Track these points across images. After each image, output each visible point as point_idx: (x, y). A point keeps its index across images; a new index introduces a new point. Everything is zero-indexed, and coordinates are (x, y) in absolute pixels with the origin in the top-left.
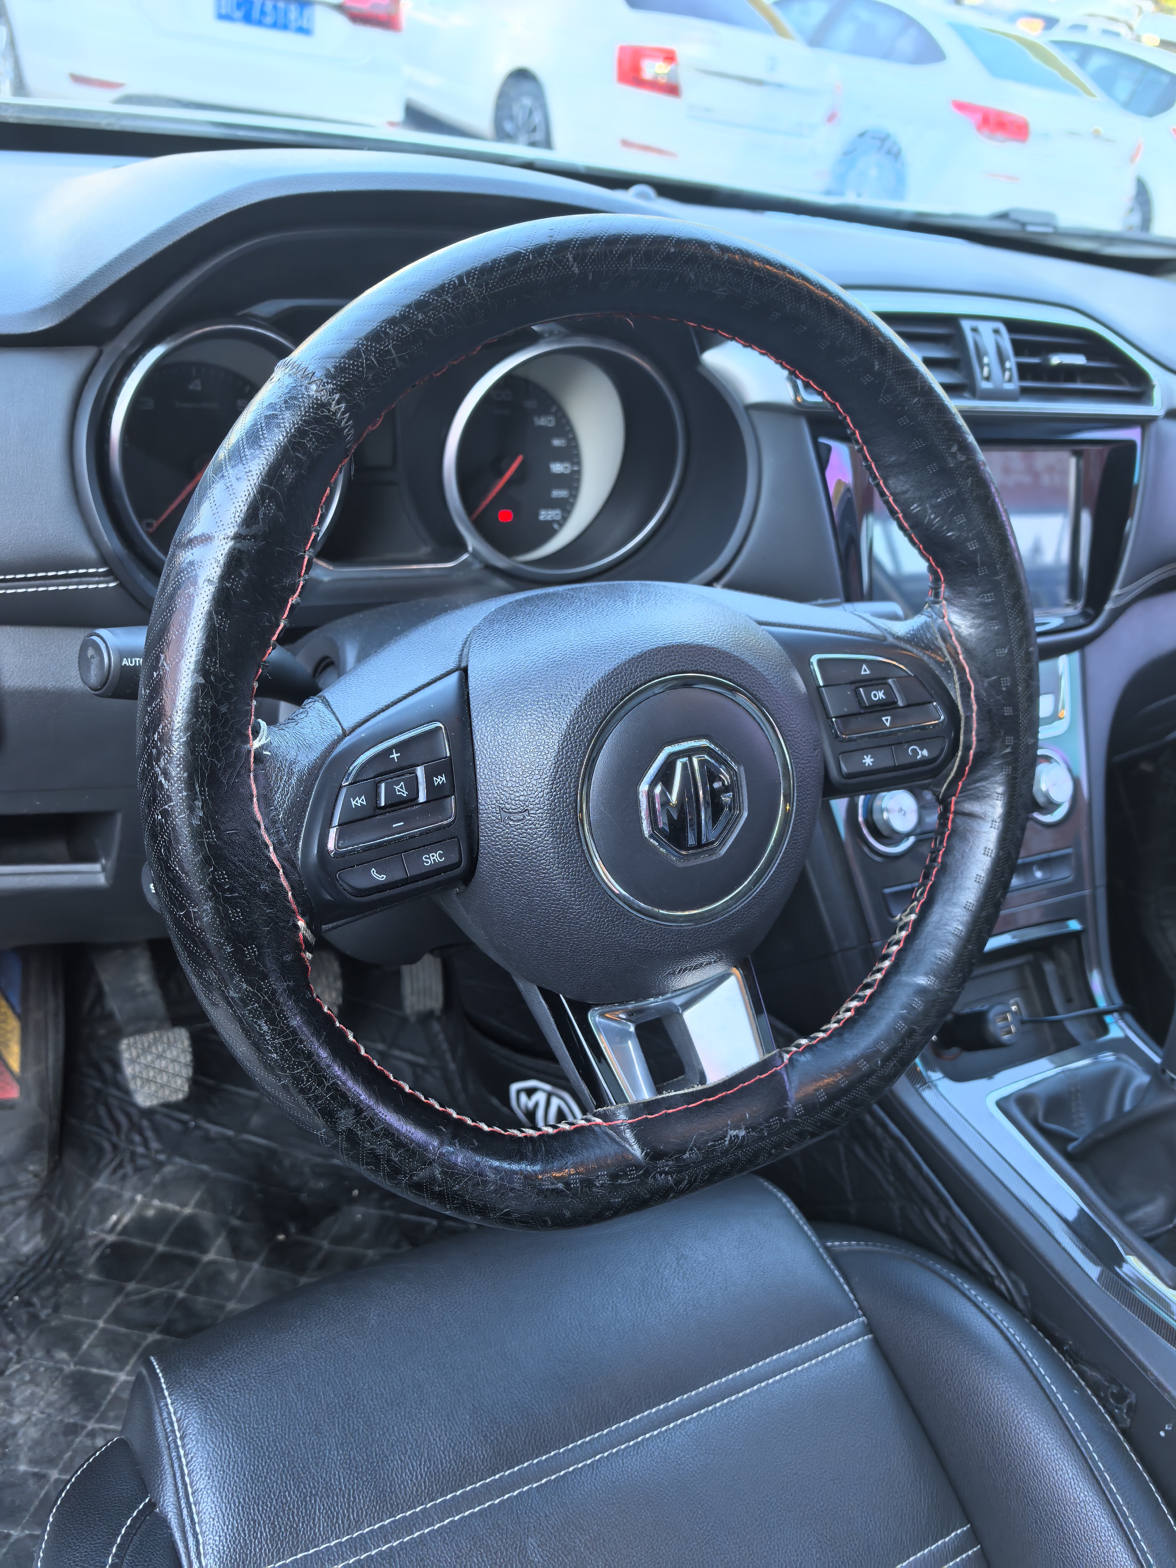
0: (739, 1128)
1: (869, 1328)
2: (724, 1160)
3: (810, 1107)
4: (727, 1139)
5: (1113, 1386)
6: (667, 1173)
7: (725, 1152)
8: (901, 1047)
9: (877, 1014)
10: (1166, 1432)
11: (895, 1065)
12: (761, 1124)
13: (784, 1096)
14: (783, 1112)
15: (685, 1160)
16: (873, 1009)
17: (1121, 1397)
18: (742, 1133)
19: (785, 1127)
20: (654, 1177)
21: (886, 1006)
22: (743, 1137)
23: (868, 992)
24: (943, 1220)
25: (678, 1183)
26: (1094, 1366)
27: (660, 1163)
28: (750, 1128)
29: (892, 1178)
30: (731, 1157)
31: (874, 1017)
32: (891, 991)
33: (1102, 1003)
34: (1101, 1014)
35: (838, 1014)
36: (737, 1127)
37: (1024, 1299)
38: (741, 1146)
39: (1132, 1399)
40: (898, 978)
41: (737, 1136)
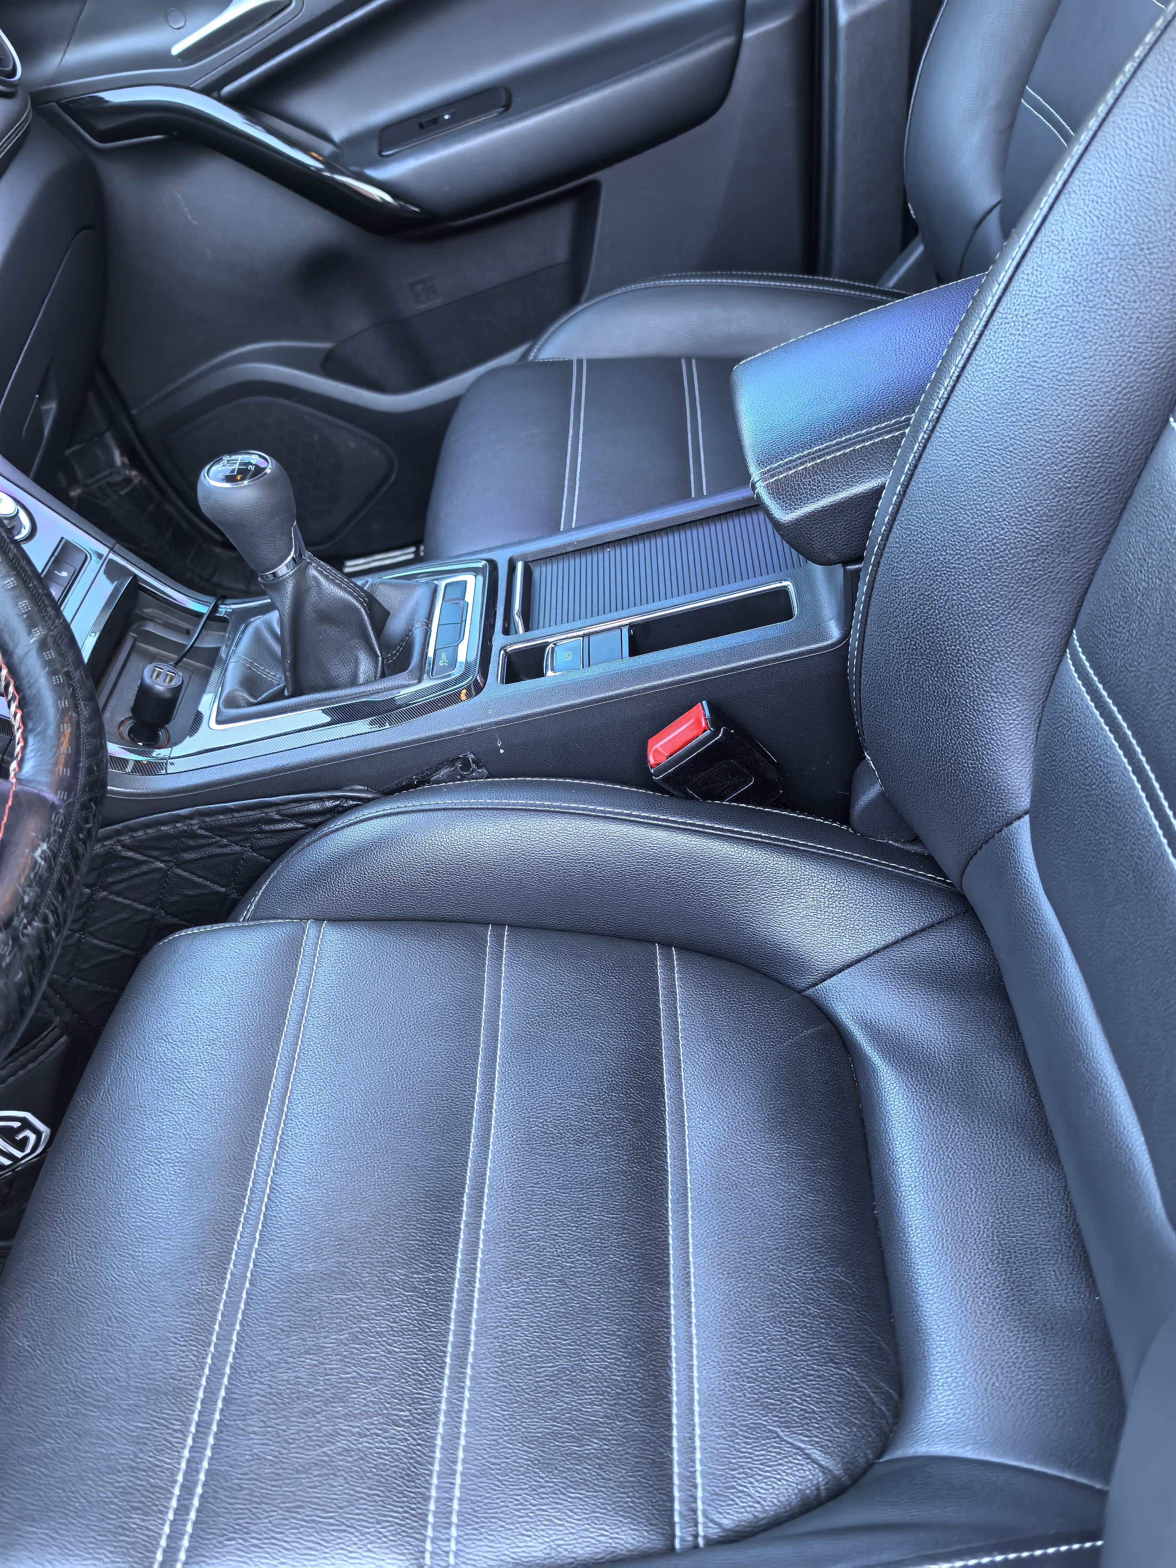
0: (38, 846)
1: (319, 920)
2: (56, 876)
3: (67, 786)
4: (39, 860)
5: (457, 764)
6: (30, 923)
7: (50, 869)
8: (74, 690)
9: (34, 692)
10: (501, 747)
11: (85, 705)
12: (49, 829)
13: (43, 800)
14: (53, 807)
15: (29, 902)
16: (28, 693)
17: (466, 765)
18: (45, 846)
19: (67, 816)
20: (23, 935)
21: (32, 681)
22: (48, 847)
23: (11, 689)
24: (277, 817)
25: (45, 920)
26: (437, 769)
27: (15, 923)
28: (46, 837)
29: (225, 841)
30: (58, 869)
31: (34, 696)
32: (23, 670)
33: (204, 609)
34: (212, 616)
35: (14, 726)
36: (35, 848)
37: (366, 791)
38: (55, 856)
39: (471, 757)
40: (15, 656)
41: (43, 852)
